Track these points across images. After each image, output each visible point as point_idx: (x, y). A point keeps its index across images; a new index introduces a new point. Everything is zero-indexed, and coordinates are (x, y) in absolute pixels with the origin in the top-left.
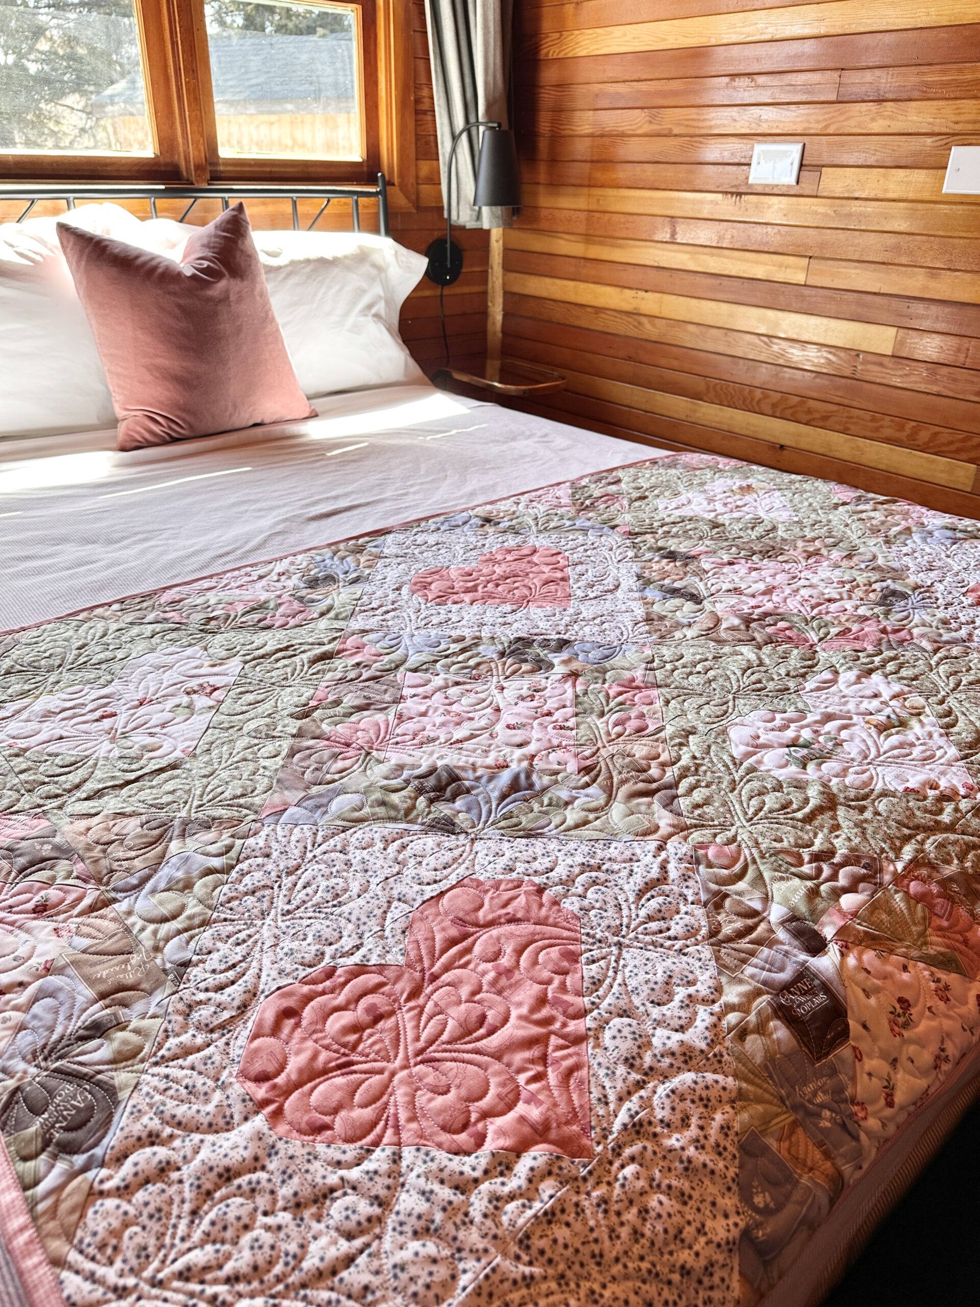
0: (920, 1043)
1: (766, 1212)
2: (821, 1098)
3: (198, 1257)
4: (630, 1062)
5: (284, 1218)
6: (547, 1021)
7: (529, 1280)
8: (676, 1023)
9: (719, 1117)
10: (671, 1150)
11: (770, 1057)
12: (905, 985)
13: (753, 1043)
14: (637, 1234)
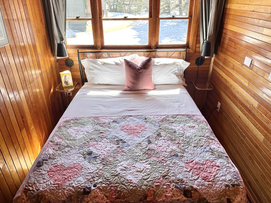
0: (95, 201)
1: (68, 201)
2: (81, 197)
3: (36, 178)
4: (69, 184)
5: (42, 179)
6: (68, 178)
7: (48, 192)
8: (75, 184)
9: (70, 192)
10: (64, 191)
11: (79, 192)
12: (99, 195)
13: (79, 189)
14: (57, 195)
